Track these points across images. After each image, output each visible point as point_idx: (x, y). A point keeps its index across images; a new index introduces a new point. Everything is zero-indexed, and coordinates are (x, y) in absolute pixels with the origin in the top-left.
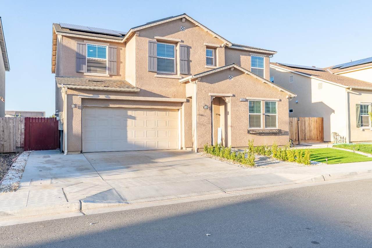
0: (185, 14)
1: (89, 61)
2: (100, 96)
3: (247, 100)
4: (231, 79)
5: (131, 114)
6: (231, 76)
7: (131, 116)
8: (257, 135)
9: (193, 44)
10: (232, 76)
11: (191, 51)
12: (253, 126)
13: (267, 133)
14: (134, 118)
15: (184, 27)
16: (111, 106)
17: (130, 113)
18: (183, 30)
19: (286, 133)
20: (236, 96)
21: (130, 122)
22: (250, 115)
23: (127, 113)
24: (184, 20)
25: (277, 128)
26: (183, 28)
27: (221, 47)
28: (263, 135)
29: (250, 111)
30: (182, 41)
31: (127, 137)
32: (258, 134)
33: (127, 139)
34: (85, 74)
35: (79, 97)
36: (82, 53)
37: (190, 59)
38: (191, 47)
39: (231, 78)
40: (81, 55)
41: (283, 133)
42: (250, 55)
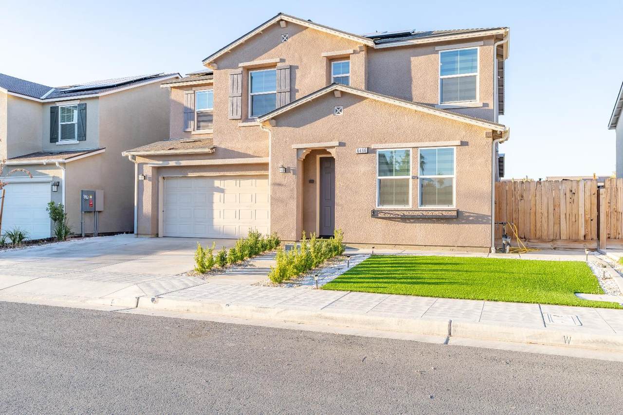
0: (280, 14)
1: (200, 115)
2: (170, 162)
3: (370, 151)
4: (339, 113)
5: (219, 185)
6: (338, 108)
7: (218, 187)
8: (398, 221)
9: (301, 60)
10: (342, 107)
11: (298, 73)
12: (390, 202)
13: (423, 218)
14: (222, 191)
15: (287, 35)
16: (190, 175)
17: (217, 183)
18: (285, 40)
19: (479, 219)
20: (348, 144)
21: (217, 196)
22: (380, 180)
23: (213, 183)
24: (283, 24)
25: (454, 206)
26: (285, 38)
27: (355, 52)
28: (412, 221)
29: (380, 171)
30: (282, 60)
31: (213, 218)
32: (398, 218)
33: (213, 221)
34: (193, 133)
35: (149, 165)
36: (190, 107)
37: (296, 88)
38: (297, 67)
39: (338, 111)
40: (189, 108)
41: (471, 218)
42: (437, 52)
